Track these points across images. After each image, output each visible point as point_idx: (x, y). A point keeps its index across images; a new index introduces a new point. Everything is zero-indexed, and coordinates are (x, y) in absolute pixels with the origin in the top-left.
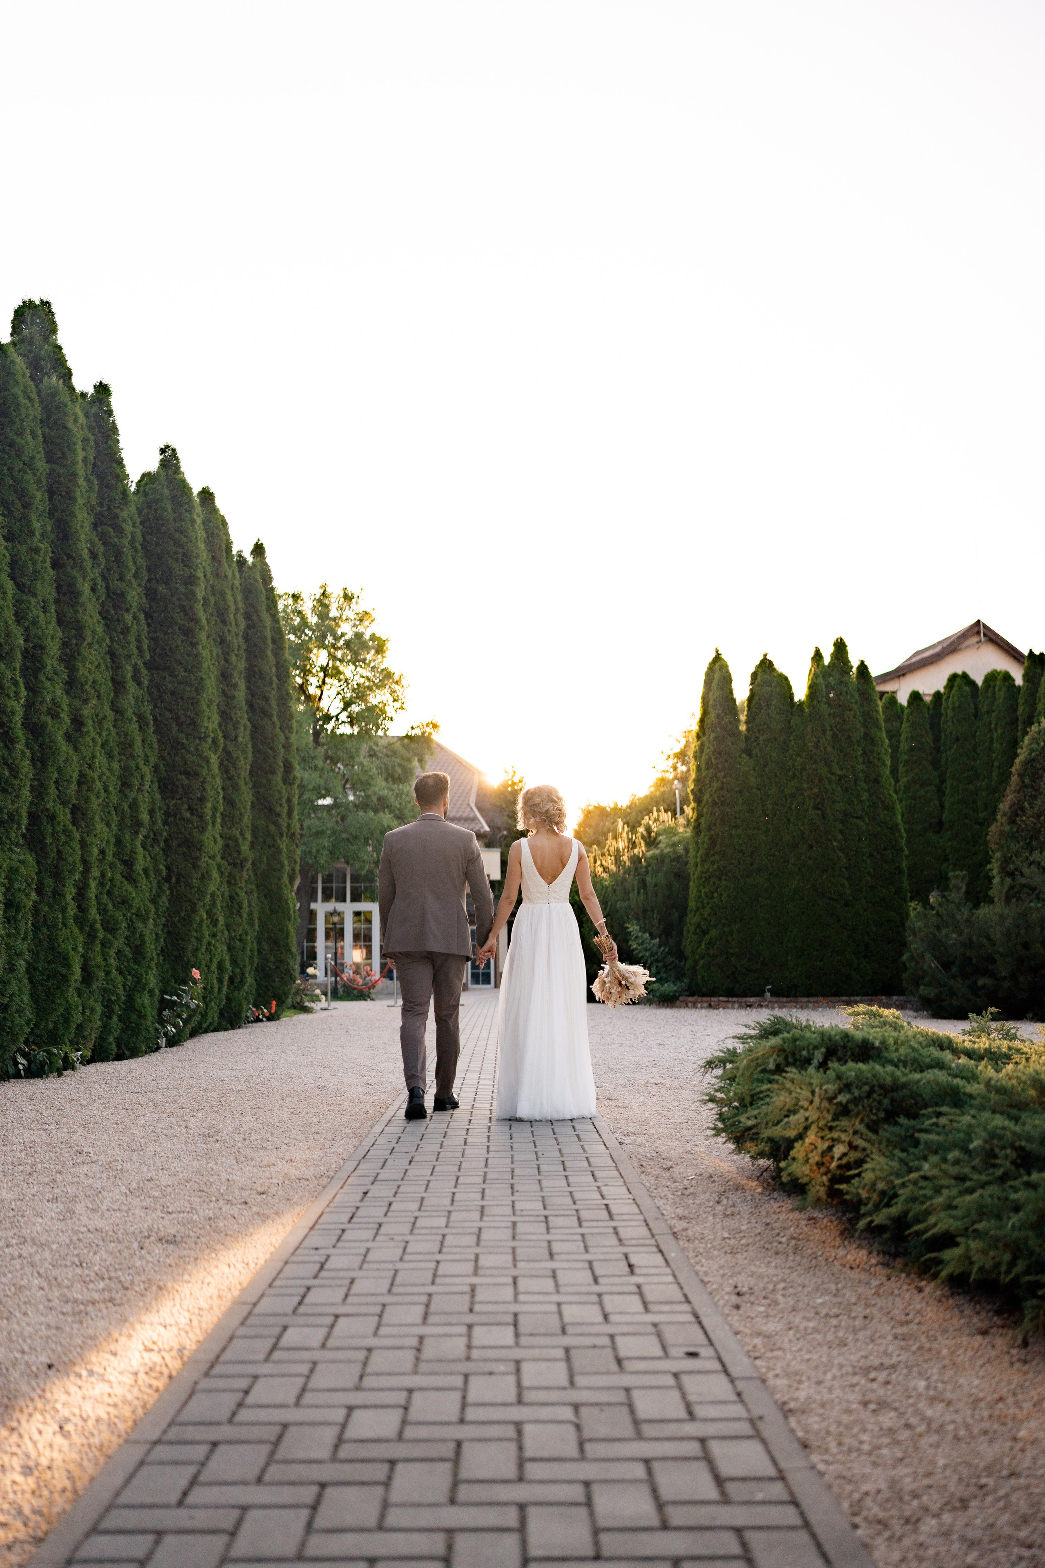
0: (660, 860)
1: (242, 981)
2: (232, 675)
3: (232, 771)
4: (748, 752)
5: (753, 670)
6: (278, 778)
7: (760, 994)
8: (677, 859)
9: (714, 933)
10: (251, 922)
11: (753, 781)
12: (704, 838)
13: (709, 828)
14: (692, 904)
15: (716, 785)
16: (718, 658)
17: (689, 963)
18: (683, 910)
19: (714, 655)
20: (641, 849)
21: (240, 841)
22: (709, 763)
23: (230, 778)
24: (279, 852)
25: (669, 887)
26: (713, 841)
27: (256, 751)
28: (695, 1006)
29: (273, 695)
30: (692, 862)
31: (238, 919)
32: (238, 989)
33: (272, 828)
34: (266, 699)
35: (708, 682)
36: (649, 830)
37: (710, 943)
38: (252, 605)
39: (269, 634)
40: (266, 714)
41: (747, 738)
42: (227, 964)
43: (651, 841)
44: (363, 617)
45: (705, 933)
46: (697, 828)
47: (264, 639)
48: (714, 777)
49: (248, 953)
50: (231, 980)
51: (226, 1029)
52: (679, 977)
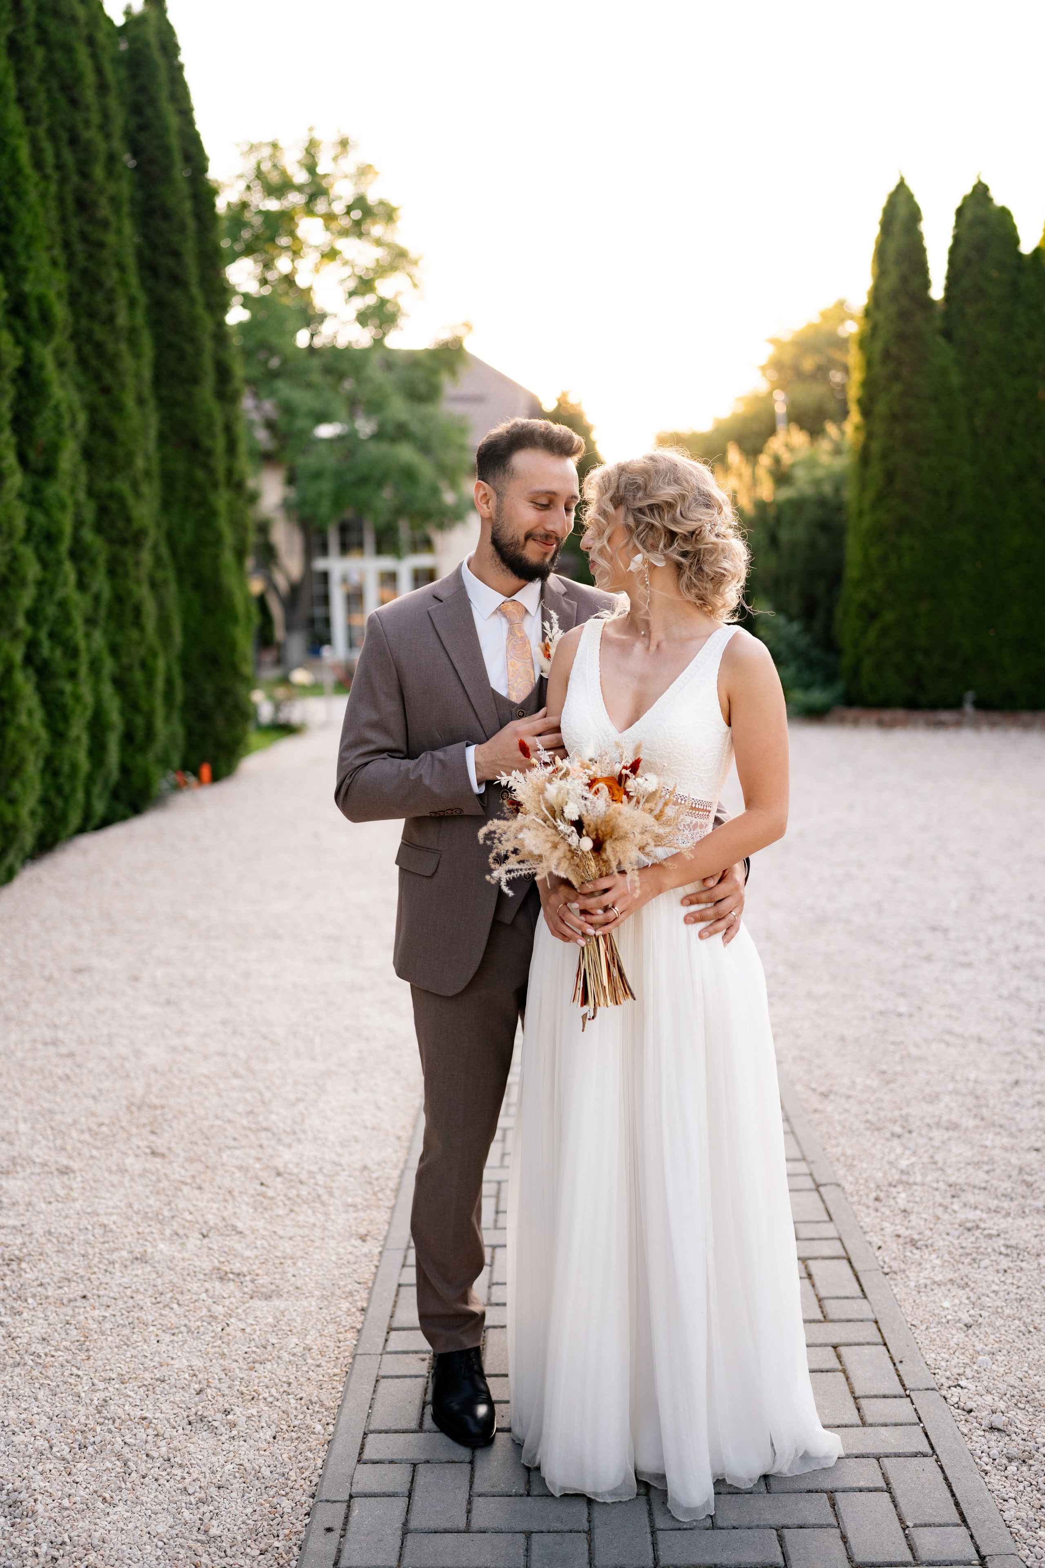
0: (797, 505)
1: (150, 734)
2: (94, 204)
3: (108, 378)
4: (947, 334)
5: (958, 203)
6: (206, 391)
7: (954, 704)
8: (822, 502)
9: (889, 616)
10: (164, 631)
11: (955, 379)
12: (876, 470)
13: (884, 456)
14: (852, 572)
15: (897, 388)
16: (902, 186)
17: (846, 661)
18: (836, 578)
19: (896, 182)
20: (766, 491)
21: (130, 500)
22: (887, 355)
23: (106, 390)
24: (213, 513)
25: (813, 545)
26: (890, 477)
27: (162, 345)
28: (856, 723)
29: (189, 248)
30: (853, 508)
31: (134, 634)
32: (143, 749)
33: (200, 475)
34: (176, 254)
35: (887, 224)
36: (777, 460)
37: (884, 632)
38: (142, 89)
39: (174, 142)
40: (177, 281)
41: (947, 315)
42: (114, 716)
43: (781, 477)
44: (364, 171)
45: (873, 616)
46: (864, 458)
47: (166, 150)
48: (895, 376)
49: (160, 684)
50: (128, 738)
51: (124, 818)
52: (830, 679)
